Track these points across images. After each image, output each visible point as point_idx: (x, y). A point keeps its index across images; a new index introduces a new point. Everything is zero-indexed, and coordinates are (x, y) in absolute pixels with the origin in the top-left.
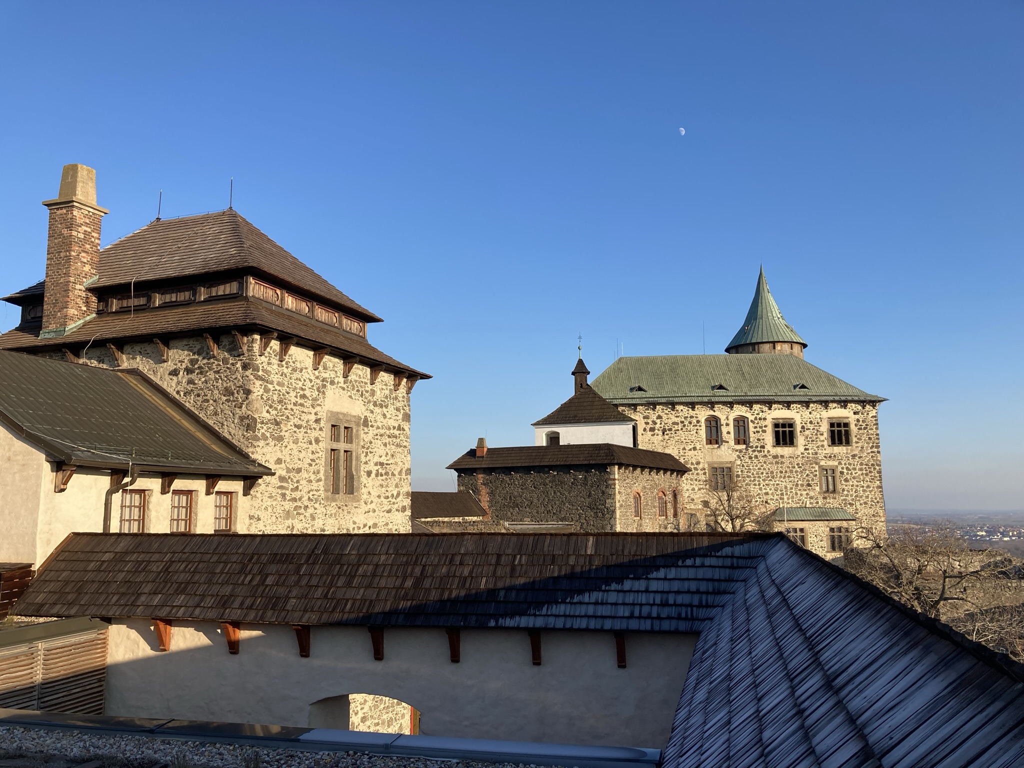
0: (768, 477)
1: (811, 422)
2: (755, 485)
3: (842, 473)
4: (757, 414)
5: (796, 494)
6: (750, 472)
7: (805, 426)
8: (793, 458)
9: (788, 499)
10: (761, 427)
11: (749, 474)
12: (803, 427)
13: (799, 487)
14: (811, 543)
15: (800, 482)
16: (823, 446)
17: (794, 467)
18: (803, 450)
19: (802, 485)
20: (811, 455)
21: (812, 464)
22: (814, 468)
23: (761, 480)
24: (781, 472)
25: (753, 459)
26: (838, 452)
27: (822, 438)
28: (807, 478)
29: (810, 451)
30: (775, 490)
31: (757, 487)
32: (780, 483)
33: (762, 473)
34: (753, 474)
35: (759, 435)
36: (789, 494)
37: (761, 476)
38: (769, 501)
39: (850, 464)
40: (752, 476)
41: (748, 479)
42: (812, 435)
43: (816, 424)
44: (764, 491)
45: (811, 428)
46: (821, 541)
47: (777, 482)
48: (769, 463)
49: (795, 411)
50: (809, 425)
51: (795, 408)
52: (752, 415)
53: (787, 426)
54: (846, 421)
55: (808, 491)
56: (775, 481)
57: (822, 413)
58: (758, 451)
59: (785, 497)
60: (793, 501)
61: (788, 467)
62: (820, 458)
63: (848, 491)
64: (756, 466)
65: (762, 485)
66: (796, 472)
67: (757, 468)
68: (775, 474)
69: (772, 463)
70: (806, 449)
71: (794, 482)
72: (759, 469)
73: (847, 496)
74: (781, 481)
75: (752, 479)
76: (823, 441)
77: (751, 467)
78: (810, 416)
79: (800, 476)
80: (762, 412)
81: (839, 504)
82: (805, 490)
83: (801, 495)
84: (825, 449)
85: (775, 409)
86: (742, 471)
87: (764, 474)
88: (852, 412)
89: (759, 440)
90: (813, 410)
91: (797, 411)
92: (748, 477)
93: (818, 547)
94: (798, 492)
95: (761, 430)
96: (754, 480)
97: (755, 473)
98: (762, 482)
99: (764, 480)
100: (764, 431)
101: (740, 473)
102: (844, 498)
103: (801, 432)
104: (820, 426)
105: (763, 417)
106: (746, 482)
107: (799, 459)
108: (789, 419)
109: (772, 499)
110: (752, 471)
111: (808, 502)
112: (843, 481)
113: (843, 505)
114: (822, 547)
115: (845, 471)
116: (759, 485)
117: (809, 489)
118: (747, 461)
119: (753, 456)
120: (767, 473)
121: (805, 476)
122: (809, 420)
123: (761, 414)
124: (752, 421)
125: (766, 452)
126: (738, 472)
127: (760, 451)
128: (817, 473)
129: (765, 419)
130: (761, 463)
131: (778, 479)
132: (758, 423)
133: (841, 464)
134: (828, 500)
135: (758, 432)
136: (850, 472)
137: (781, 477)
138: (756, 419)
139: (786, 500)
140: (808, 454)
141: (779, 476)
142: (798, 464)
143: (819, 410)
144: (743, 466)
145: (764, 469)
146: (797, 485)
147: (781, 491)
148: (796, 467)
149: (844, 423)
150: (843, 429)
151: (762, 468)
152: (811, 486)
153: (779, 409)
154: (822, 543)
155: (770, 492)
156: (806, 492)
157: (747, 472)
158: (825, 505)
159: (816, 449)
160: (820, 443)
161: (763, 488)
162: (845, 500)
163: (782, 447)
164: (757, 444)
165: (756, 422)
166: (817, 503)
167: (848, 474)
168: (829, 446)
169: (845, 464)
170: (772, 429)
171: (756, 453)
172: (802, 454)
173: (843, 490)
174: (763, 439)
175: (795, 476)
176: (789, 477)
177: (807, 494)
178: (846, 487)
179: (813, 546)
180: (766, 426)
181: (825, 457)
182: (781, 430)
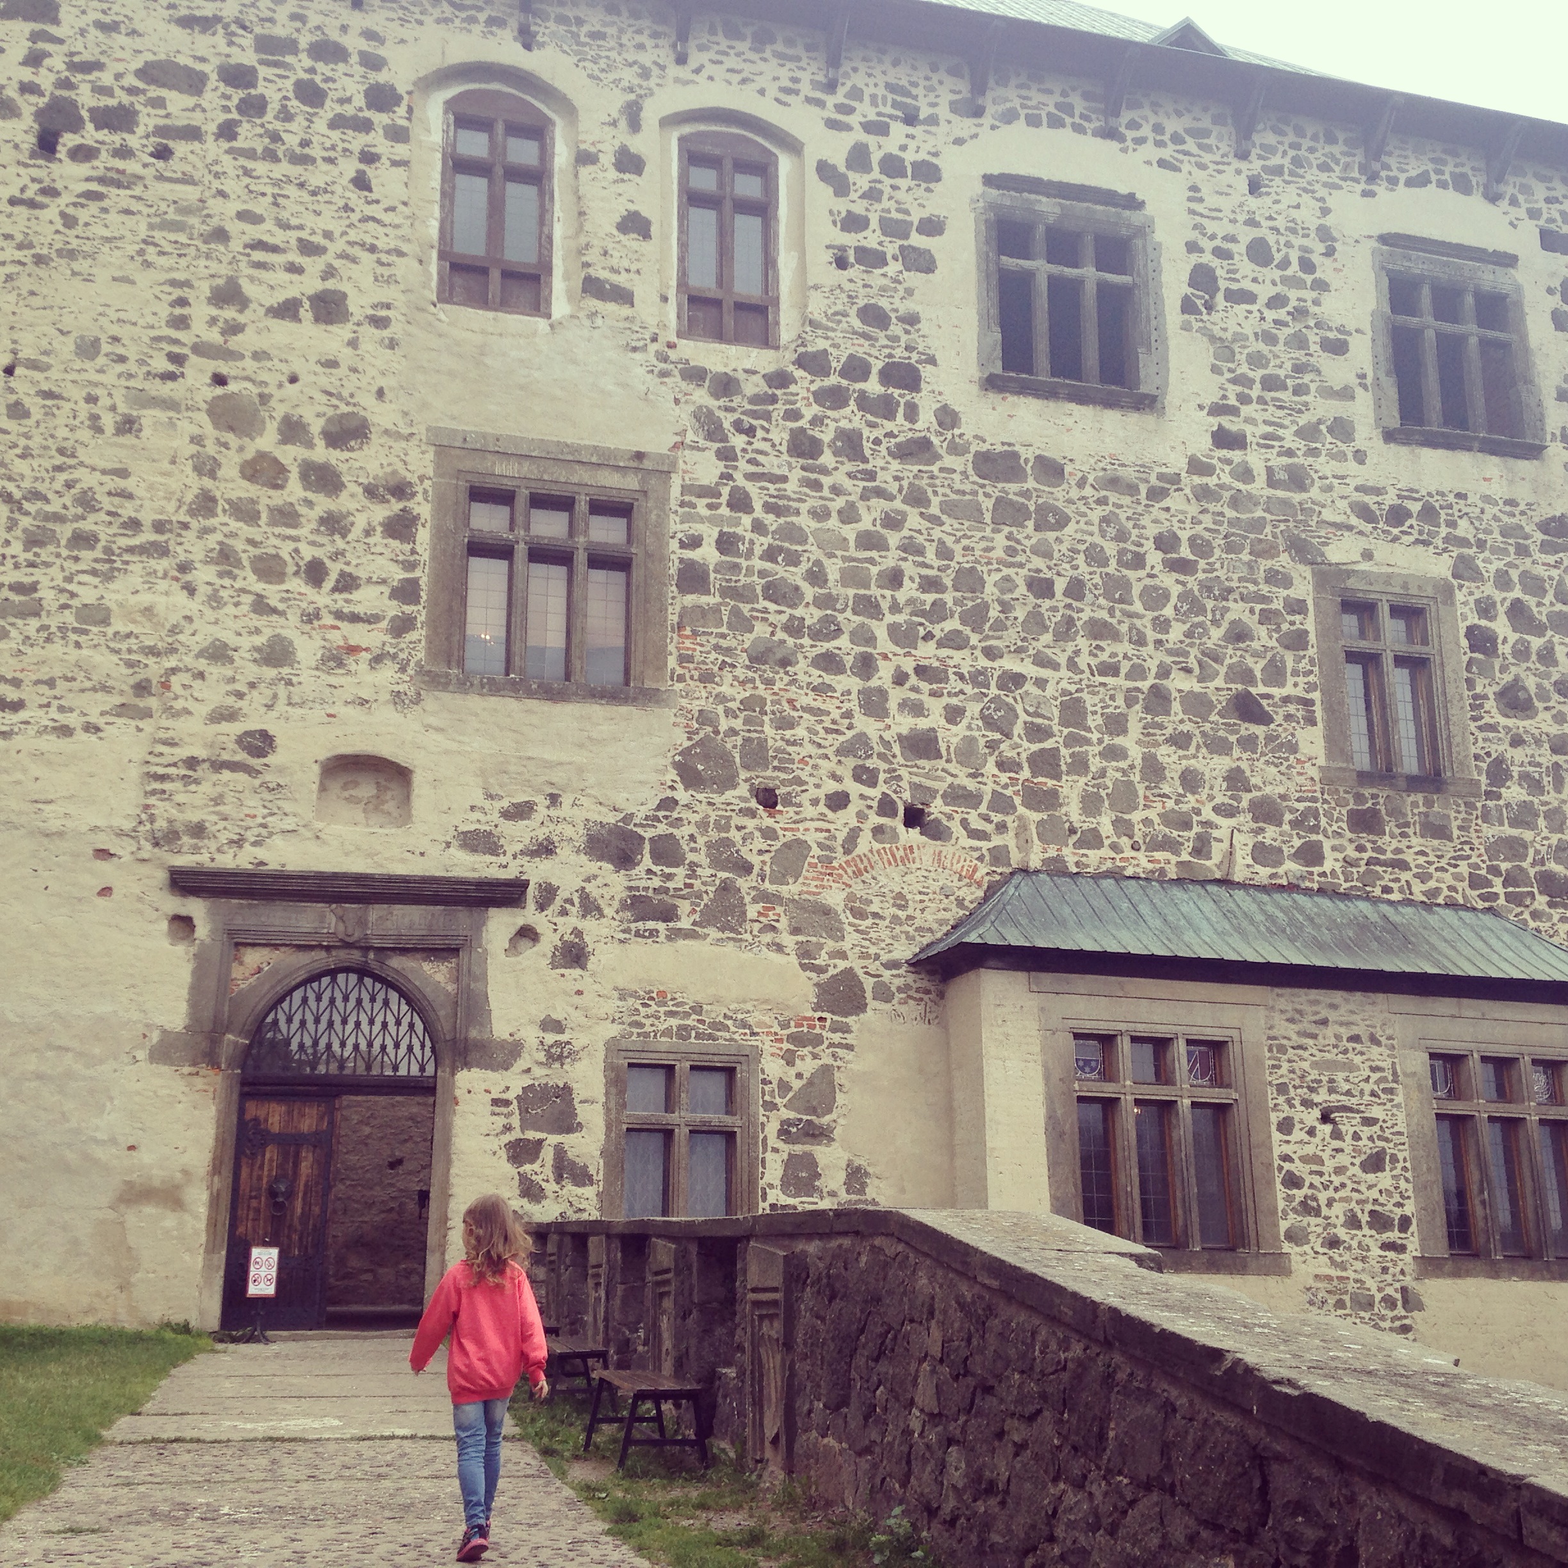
0: (938, 612)
1: (1259, 253)
2: (829, 662)
3: (1481, 641)
4: (868, 127)
5: (1153, 770)
6: (793, 560)
7: (1220, 268)
8: (1132, 490)
9: (1091, 804)
10: (894, 228)
11: (780, 570)
12: (1202, 278)
13: (1176, 718)
14: (1293, 1181)
15: (1179, 683)
16: (1342, 429)
17: (1138, 561)
18: (1202, 445)
19: (1197, 705)
20: (1259, 487)
21: (1270, 551)
22: (1286, 581)
23: (880, 630)
24: (1041, 587)
25: (827, 458)
26: (1449, 484)
27: (1337, 371)
28: (1231, 655)
29: (1255, 459)
30: (989, 723)
31: (849, 682)
32: (1028, 669)
33: (894, 579)
34: (816, 576)
35: (877, 278)
36: (1095, 764)
37: (883, 596)
38: (937, 808)
39: (1534, 585)
40: (809, 592)
41: (778, 614)
42: (1270, 338)
43: (1294, 268)
44: (904, 724)
45: (1264, 292)
46: (1375, 1163)
47: (1010, 664)
48: (949, 508)
49: (1149, 151)
50: (1246, 267)
51: (1146, 131)
52: (832, 124)
53: (1089, 252)
54: (1490, 278)
55: (1239, 758)
56: (991, 653)
57: (1334, 200)
58: (864, 402)
59: (1071, 789)
60: (1123, 827)
61: (1095, 556)
62: (1328, 515)
63: (1535, 786)
64: (849, 515)
65: (884, 675)
66: (1155, 597)
67: (850, 532)
68: (990, 591)
69: (974, 513)
70: (1224, 439)
71: (1137, 672)
72: (869, 541)
73: (1524, 816)
74: (1041, 661)
75: (812, 615)
76: (1346, 394)
77: (805, 521)
78: (1253, 203)
79: (1176, 633)
80: (911, 119)
81: (1476, 882)
82: (1219, 747)
83: (1191, 781)
84: (1360, 457)
85: (1009, 117)
86: (726, 543)
87: (909, 590)
88: (1529, 232)
89: (874, 316)
90: (1278, 171)
91: (1167, 153)
92: (778, 592)
93: (1353, 1222)
94: (1166, 754)
95: (891, 248)
96: (828, 630)
97: (833, 570)
98: (884, 643)
99: (903, 637)
100: (923, 263)
101: (708, 554)
102: (1508, 831)
103: (1188, 307)
104: (1321, 286)
105: (909, 157)
106: (761, 630)
107: (1175, 501)
108: (1108, 197)
109: (959, 797)
110: (813, 552)
111: (1244, 843)
112: (1490, 704)
113: (1498, 887)
114: (1380, 1221)
115: (1501, 627)
116: (866, 665)
117: (1248, 743)
118: (772, 464)
119: (826, 436)
120: (930, 584)
121: (1216, 634)
122: (1246, 235)
123: (898, 130)
124: (825, 171)
125: (926, 419)
126: (695, 542)
127: (886, 408)
128: (1310, 625)
129: (927, 173)
130: (880, 493)
131: (1011, 636)
132: (873, 195)
133: (1476, 576)
134: (1389, 843)
135: (872, 259)
136: (1536, 643)
137: (1036, 622)
138: (859, 158)
139: (1073, 811)
140: (1246, 474)
141: (1020, 613)
142: (1165, 543)
143: (1313, 174)
144: (740, 502)
145: (910, 548)
146: (1158, 700)
147: (1036, 732)
148: (1154, 558)
149: (1479, 296)
150: (1471, 329)
151: (893, 539)
152: (1264, 718)
153: (1033, 121)
154: (1384, 1179)
155: (951, 736)
156: (1222, 764)
157: (770, 555)
158: (1369, 878)
159: (1299, 445)
160: (1323, 409)
161: (896, 696)
162: (1516, 848)
163: (1048, 393)
164: (861, 348)
165: (861, 181)
166: (1311, 854)
167: (1521, 653)
168: (1389, 436)
169: (1503, 580)
170: (983, 258)
171: (850, 417)
172: (1197, 466)
173: (1499, 772)
174: (911, 320)
175: (1145, 623)
176: (1100, 631)
177: (1236, 780)
178: (1517, 756)
179: (1308, 1208)
180: (932, 227)
181: (1365, 513)
182: (1041, 268)
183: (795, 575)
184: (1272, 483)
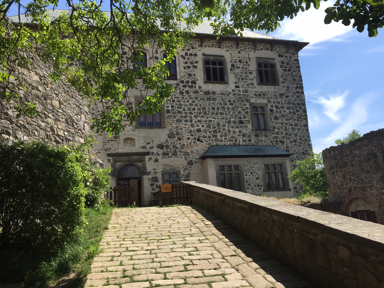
0: (200, 113)
1: (240, 61)
2: (186, 121)
3: (272, 111)
4: (187, 50)
5: (229, 131)
6: (181, 108)
7: (235, 64)
8: (225, 95)
9: (221, 136)
10: (192, 63)
11: (179, 110)
12: (233, 66)
13: (232, 124)
14: (247, 182)
15: (232, 119)
16: (252, 84)
17: (226, 104)
18: (234, 88)
19: (234, 122)
20: (241, 93)
21: (243, 101)
22: (246, 105)
23: (193, 116)
24: (213, 109)
25: (185, 94)
26: (267, 90)
27: (251, 76)
28: (239, 115)
29: (241, 89)
30: (207, 127)
31: (189, 123)
32: (212, 119)
33: (194, 109)
34: (184, 110)
35: (190, 70)
36: (222, 131)
37: (193, 112)
38: (201, 138)
39: (278, 103)
40: (183, 112)
41: (179, 115)
42: (242, 73)
43: (245, 63)
44: (196, 128)
45: (241, 67)
46: (257, 179)
47: (210, 119)
48: (201, 99)
49: (225, 49)
50: (238, 63)
51: (224, 46)
52: (183, 50)
53: (217, 64)
54: (272, 62)
55: (240, 128)
56: (207, 118)
57: (250, 53)
58: (189, 86)
59: (219, 135)
60: (226, 139)
61: (220, 104)
62: (251, 96)
63: (279, 129)
64: (188, 101)
65: (194, 121)
66: (229, 109)
67: (188, 104)
68: (207, 110)
69: (204, 99)
70: (237, 87)
71: (227, 119)
72: (191, 105)
73: (278, 133)
74: (214, 118)
75: (184, 115)
76: (252, 79)
77: (182, 103)
78: (239, 55)
79: (231, 113)
80: (193, 48)
81: (271, 142)
82: (237, 127)
83: (234, 132)
84: (255, 88)
85: (206, 46)
86: (172, 107)
87: (196, 110)
88: (277, 55)
89: (190, 75)
90: (242, 50)
91: (227, 49)
92: (180, 112)
93: (255, 186)
94: (231, 129)
95: (191, 66)
96: (186, 117)
97: (186, 109)
98: (193, 118)
99: (196, 117)
100: (195, 67)
101: (170, 108)
102: (275, 135)
103: (231, 70)
104: (249, 65)
105: (193, 53)
106: (177, 117)
107: (231, 96)
108: (219, 56)
109: (204, 137)
110: (183, 107)
111: (241, 140)
112: (273, 119)
113: (274, 142)
114: (258, 186)
115: (274, 109)
116: (191, 121)
117: (241, 127)
118: (177, 96)
119: (184, 91)
120: (199, 109)
121: (237, 113)
122: (238, 59)
123: (191, 50)
124: (182, 56)
125: (197, 88)
126: (168, 107)
127: (192, 87)
128: (249, 110)
129: (195, 55)
130: (192, 98)
131: (210, 115)
132: (188, 59)
133: (270, 102)
134: (260, 138)
135: (188, 67)
136: (279, 110)
137: (213, 113)
138: (186, 54)
139: (219, 137)
140: (240, 91)
141: (211, 112)
142: (230, 101)
143: (247, 50)
144: (174, 101)
145: (196, 105)
146: (229, 122)
147: (214, 128)
148: (228, 103)
149: (270, 64)
150: (269, 69)
151: (194, 104)
152: (243, 123)
153: (209, 47)
154: (259, 180)
155: (203, 129)
156: (238, 130)
157: (178, 108)
158: (258, 143)
159: (247, 87)
160: (249, 82)
161: (195, 124)
162: (276, 137)
163: (213, 83)
164: (188, 79)
165: (187, 57)
166: (250, 140)
167: (277, 112)
168: (258, 85)
169: (274, 102)
170: (203, 66)
171: (187, 89)
172: (233, 91)
173: (274, 128)
174: (194, 75)
175: (227, 112)
176: (221, 114)
177: (240, 132)
178: (277, 125)
179: (249, 185)
180: (197, 62)
181: (256, 95)
182: (211, 66)
183: (181, 110)
184: (243, 92)
